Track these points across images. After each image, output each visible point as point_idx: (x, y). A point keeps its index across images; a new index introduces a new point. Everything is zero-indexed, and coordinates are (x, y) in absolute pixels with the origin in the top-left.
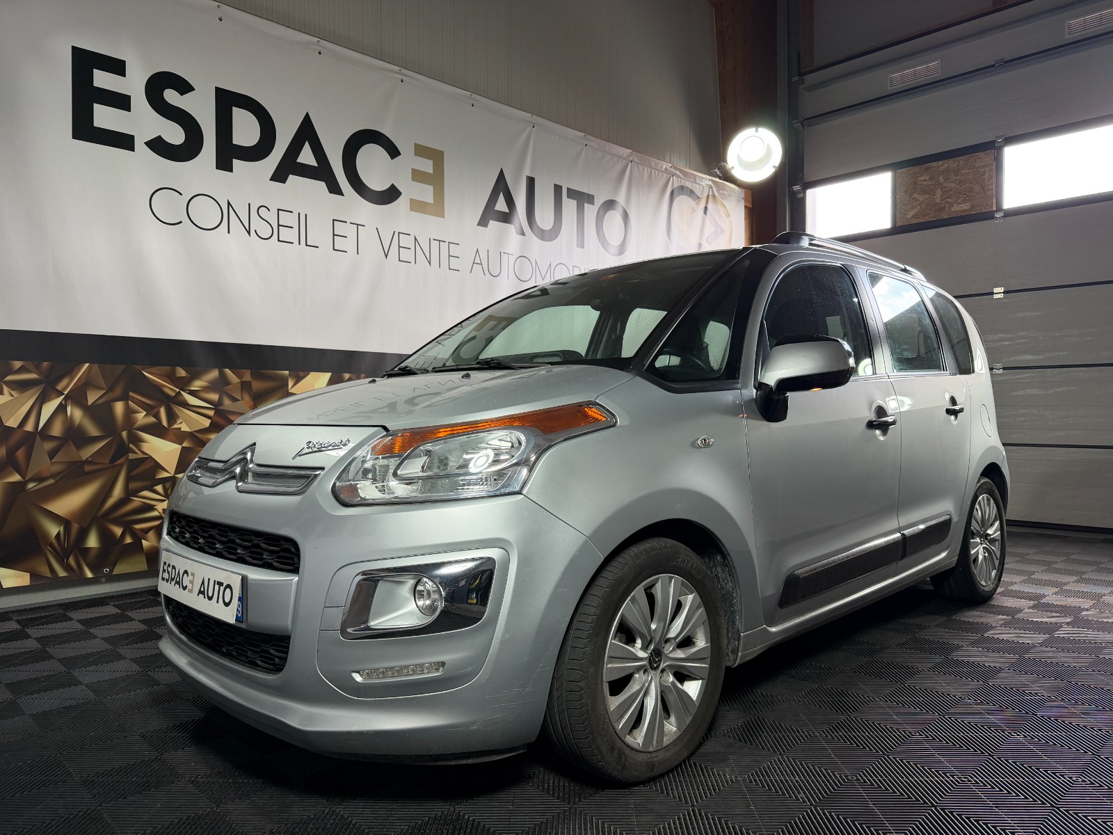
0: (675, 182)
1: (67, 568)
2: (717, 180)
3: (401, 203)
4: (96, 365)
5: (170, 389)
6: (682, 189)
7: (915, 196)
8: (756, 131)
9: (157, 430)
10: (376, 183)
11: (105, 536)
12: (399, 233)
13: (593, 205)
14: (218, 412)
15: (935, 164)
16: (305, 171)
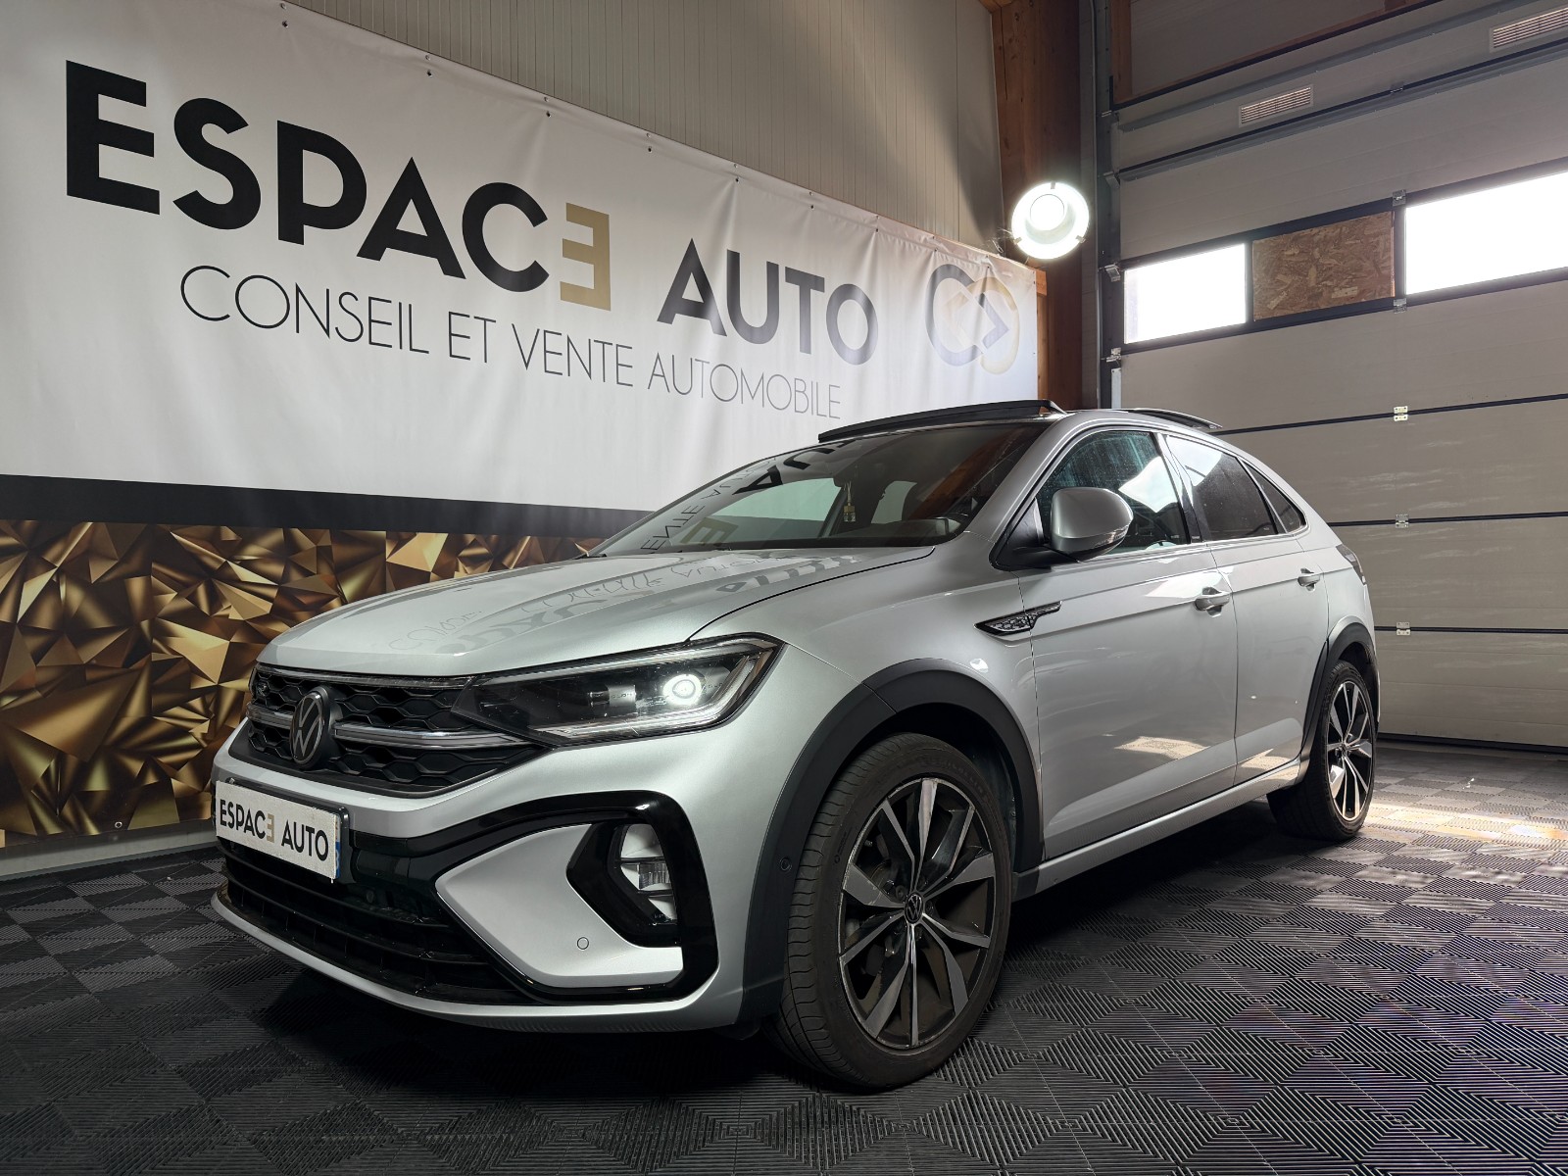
0: (937, 262)
1: (61, 821)
2: (998, 256)
3: (549, 289)
4: (104, 524)
5: (212, 559)
6: (948, 270)
7: (1280, 277)
8: (1053, 187)
9: (194, 619)
10: (513, 260)
11: (116, 774)
12: (545, 332)
13: (823, 291)
14: (282, 592)
15: (1307, 232)
16: (409, 243)
